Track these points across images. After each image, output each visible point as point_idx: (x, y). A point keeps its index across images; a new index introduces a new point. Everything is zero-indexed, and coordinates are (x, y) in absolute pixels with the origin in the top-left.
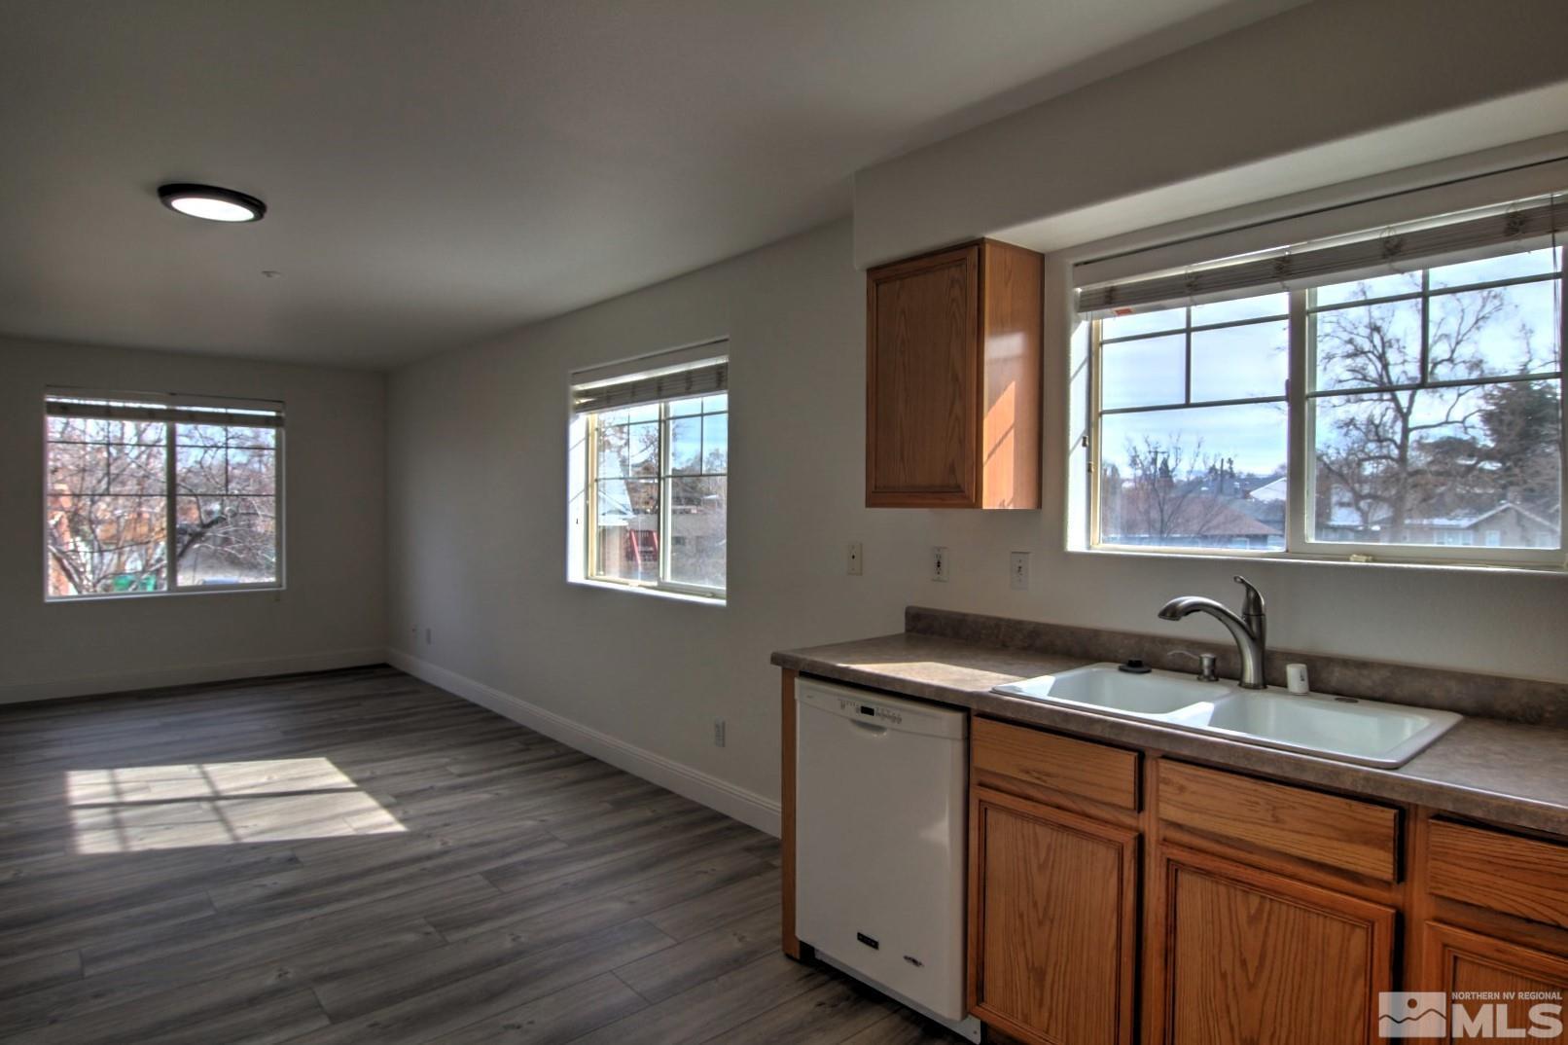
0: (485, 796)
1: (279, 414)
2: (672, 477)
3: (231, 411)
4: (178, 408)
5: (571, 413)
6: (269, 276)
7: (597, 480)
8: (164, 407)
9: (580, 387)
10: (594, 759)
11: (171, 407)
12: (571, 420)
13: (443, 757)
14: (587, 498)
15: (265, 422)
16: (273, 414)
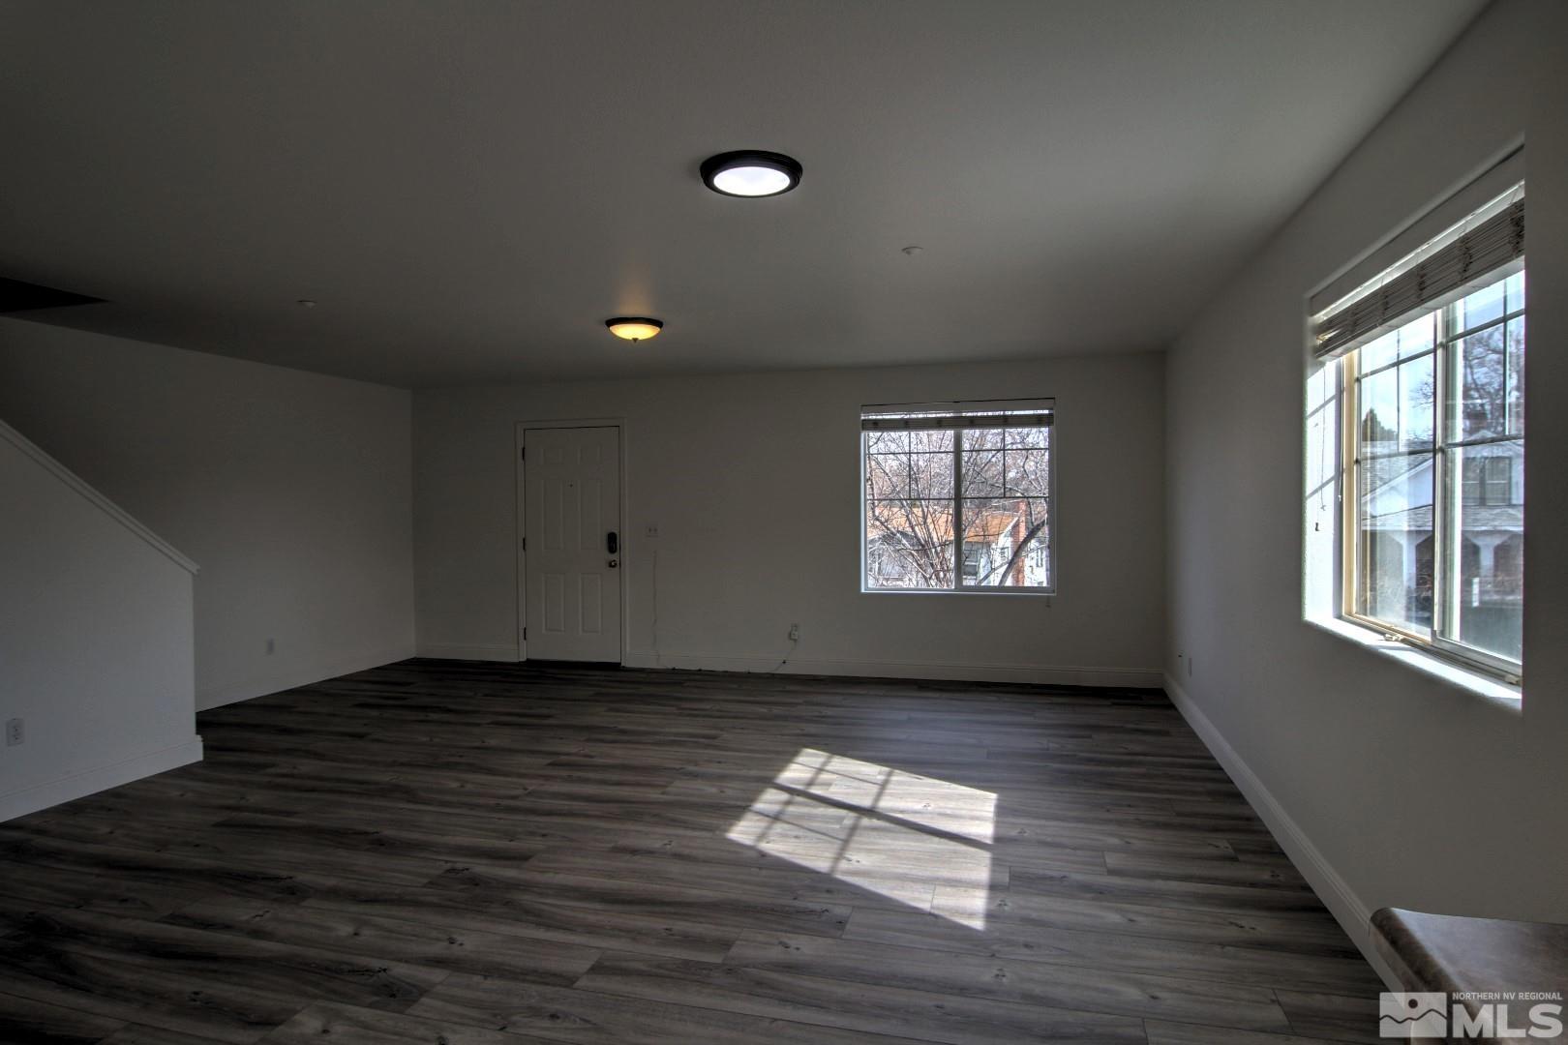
0: (1114, 918)
1: (1052, 412)
2: (1463, 444)
3: (1015, 413)
4: (964, 414)
5: (1309, 359)
6: (909, 253)
7: (1357, 462)
8: (952, 415)
9: (1322, 316)
10: (1325, 910)
11: (958, 415)
12: (1309, 371)
13: (1111, 835)
14: (1339, 490)
15: (1038, 421)
16: (1046, 412)
